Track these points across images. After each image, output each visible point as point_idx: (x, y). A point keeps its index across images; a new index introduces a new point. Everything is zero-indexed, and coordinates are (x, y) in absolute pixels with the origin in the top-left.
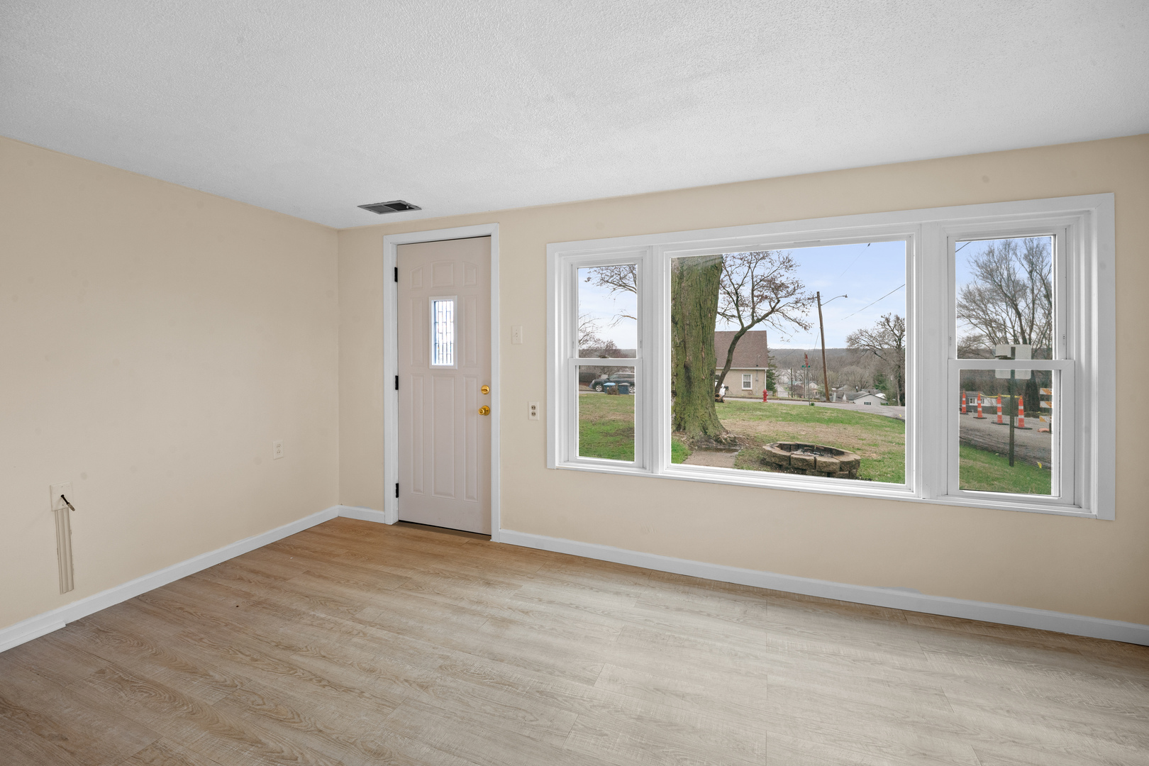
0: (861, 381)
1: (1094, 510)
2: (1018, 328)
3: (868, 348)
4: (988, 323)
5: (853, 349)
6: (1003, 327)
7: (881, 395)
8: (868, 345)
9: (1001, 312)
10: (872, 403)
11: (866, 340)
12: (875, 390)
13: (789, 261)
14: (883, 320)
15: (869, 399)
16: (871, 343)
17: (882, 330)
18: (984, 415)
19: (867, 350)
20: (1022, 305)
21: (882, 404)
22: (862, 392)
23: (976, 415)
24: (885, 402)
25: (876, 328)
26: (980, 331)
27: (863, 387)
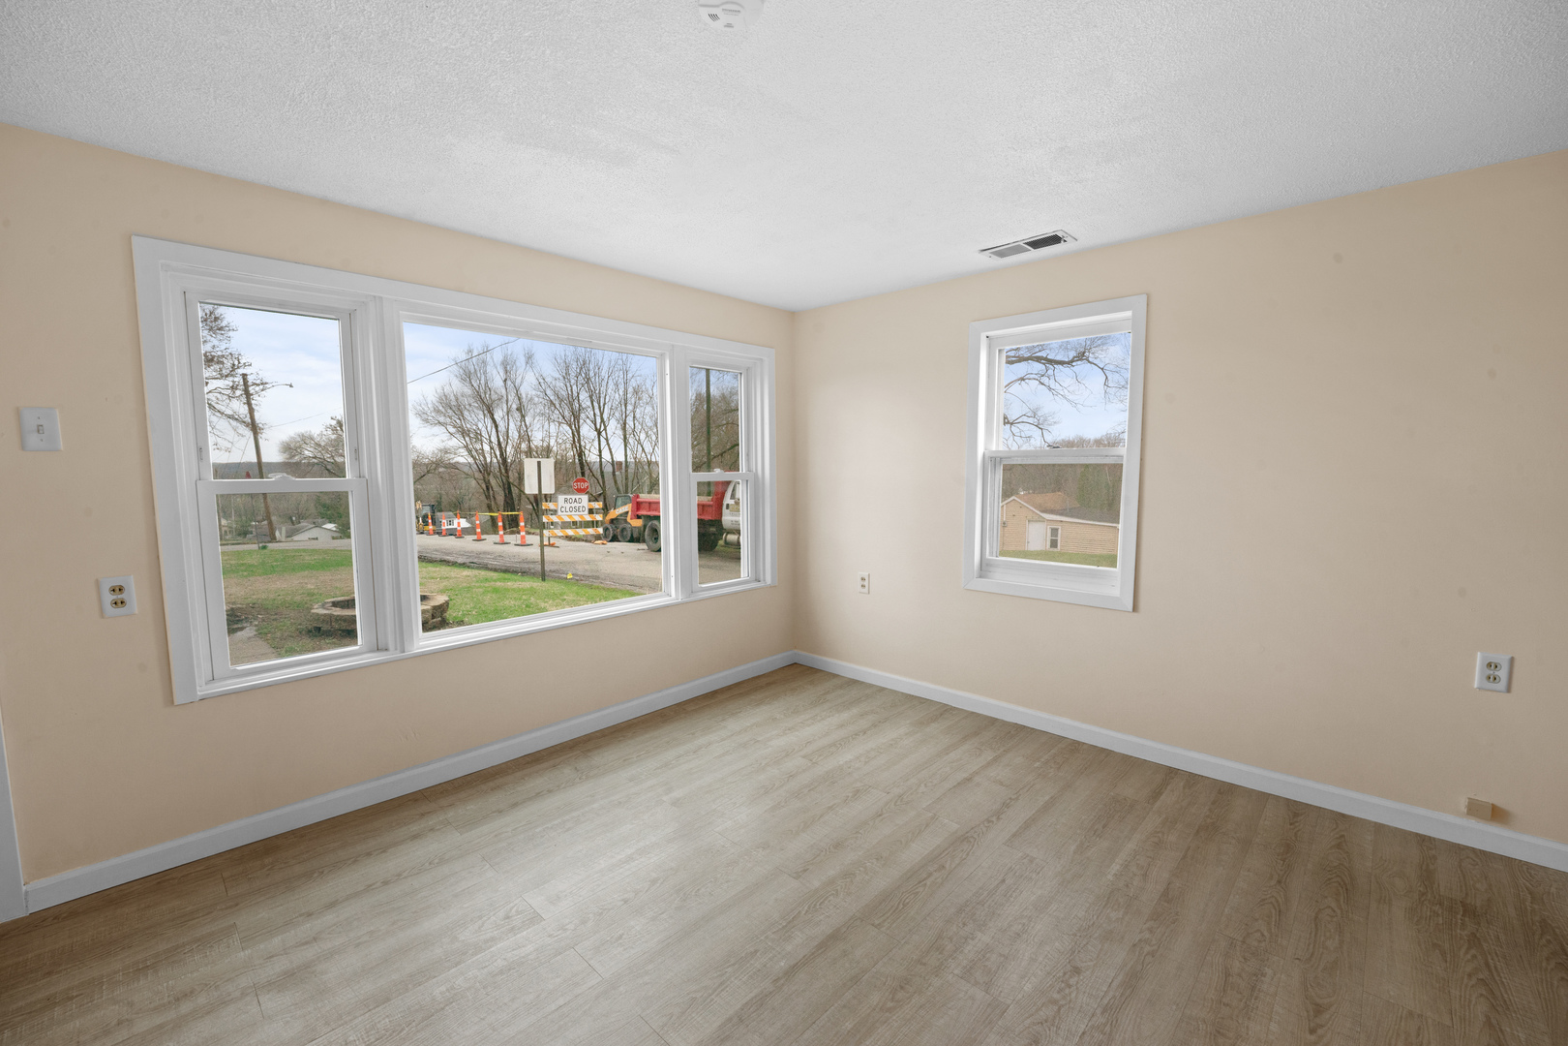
0: (298, 509)
1: (769, 580)
2: (494, 439)
3: (316, 461)
4: (464, 433)
5: (294, 463)
6: (478, 437)
7: (330, 526)
8: (315, 458)
9: (478, 421)
10: (320, 536)
11: (312, 449)
12: (320, 520)
13: (216, 319)
14: (334, 423)
15: (315, 532)
16: (319, 455)
17: (333, 437)
18: (483, 537)
19: (314, 464)
20: (498, 415)
21: (334, 538)
22: (304, 524)
23: (475, 537)
24: (336, 535)
25: (325, 433)
26: (455, 442)
27: (301, 517)
